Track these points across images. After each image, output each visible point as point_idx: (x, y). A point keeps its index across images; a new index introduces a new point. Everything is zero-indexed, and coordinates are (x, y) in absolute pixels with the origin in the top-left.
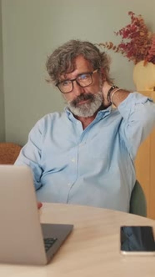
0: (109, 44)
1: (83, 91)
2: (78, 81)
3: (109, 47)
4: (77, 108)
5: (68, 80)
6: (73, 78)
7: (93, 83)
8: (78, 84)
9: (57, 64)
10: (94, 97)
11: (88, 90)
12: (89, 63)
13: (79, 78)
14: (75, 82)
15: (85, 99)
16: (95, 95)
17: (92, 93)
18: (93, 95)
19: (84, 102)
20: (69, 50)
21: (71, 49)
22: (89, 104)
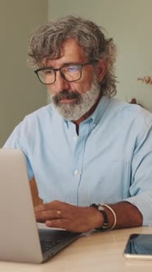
0: (147, 79)
1: (67, 87)
2: (63, 72)
3: (147, 81)
4: (58, 107)
5: (51, 68)
6: (58, 67)
7: (82, 78)
8: (62, 76)
9: (40, 45)
10: (80, 97)
11: (75, 87)
12: (82, 51)
13: (66, 69)
14: (58, 73)
15: (68, 98)
16: (83, 94)
17: (80, 92)
18: (79, 94)
19: (67, 101)
20: (58, 29)
21: (61, 27)
22: (73, 105)
